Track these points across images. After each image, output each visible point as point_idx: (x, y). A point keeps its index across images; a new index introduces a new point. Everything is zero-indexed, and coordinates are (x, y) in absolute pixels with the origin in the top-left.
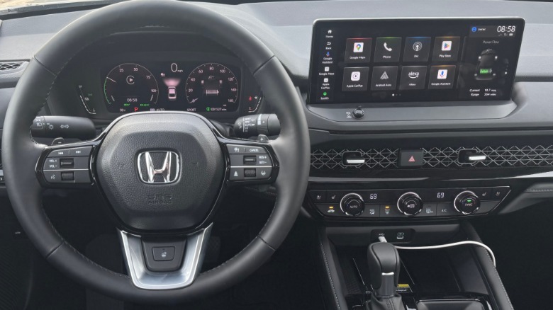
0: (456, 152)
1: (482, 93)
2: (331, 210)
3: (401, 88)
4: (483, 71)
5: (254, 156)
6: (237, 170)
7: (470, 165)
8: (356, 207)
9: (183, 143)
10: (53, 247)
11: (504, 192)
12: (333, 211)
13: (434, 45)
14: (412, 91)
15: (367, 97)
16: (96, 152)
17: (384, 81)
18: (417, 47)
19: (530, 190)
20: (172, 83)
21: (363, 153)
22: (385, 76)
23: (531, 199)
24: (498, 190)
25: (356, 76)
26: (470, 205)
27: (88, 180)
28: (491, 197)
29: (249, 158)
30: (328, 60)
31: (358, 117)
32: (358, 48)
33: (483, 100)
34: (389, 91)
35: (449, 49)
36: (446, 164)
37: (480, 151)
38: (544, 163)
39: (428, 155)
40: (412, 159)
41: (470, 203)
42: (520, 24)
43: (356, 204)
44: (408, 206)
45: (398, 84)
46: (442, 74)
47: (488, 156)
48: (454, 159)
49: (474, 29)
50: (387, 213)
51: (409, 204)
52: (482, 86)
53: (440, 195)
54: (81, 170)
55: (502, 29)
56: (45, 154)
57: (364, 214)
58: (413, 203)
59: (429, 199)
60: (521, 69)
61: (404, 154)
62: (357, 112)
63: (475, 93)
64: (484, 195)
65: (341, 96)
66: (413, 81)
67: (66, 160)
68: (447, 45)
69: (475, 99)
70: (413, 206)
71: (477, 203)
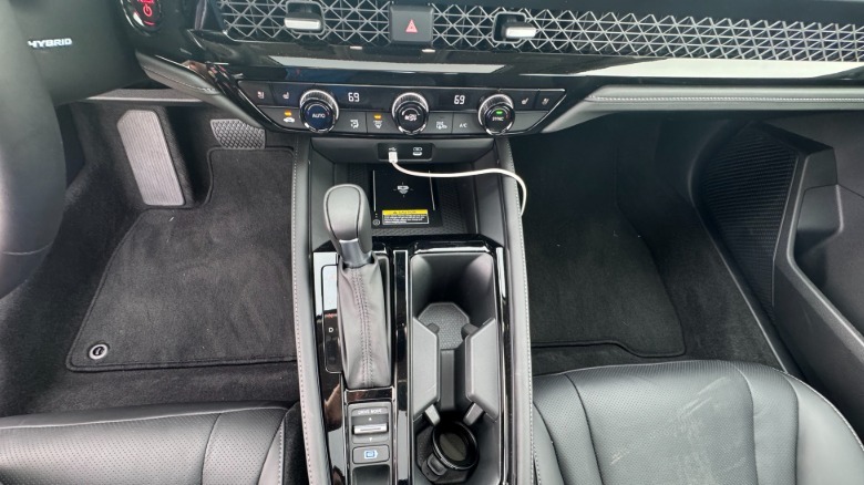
0: (490, 16)
2: (289, 119)
7: (510, 46)
8: (322, 116)
11: (554, 98)
12: (293, 120)
19: (593, 97)
21: (323, 7)
24: (547, 95)
26: (500, 119)
28: (535, 106)
36: (473, 41)
37: (531, 18)
38: (628, 50)
39: (442, 20)
41: (499, 116)
43: (322, 111)
44: (407, 118)
47: (543, 30)
48: (486, 32)
50: (378, 127)
51: (407, 113)
53: (459, 100)
57: (343, 129)
58: (414, 113)
59: (441, 105)
64: (524, 102)
70: (413, 118)
71: (511, 116)
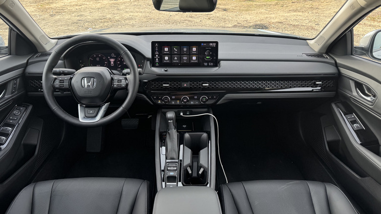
0: (200, 83)
1: (208, 64)
2: (159, 102)
3: (181, 62)
4: (207, 57)
5: (121, 80)
6: (116, 84)
9: (99, 76)
10: (55, 108)
13: (190, 49)
14: (185, 63)
15: (170, 65)
16: (71, 79)
17: (176, 60)
18: (185, 50)
19: (226, 96)
20: (112, 60)
21: (170, 83)
22: (176, 58)
23: (226, 99)
24: (215, 96)
25: (166, 58)
26: (205, 101)
27: (68, 87)
28: (212, 98)
29: (120, 81)
30: (157, 53)
31: (166, 71)
32: (166, 49)
33: (208, 66)
34: (178, 63)
35: (195, 50)
36: (197, 87)
39: (191, 84)
40: (185, 85)
42: (217, 43)
44: (184, 100)
45: (180, 61)
46: (194, 58)
47: (210, 84)
48: (200, 85)
49: (202, 44)
50: (178, 103)
52: (208, 62)
53: (196, 97)
54: (66, 84)
55: (211, 44)
56: (55, 79)
57: (170, 104)
59: (192, 98)
60: (220, 57)
61: (183, 83)
62: (166, 69)
63: (206, 64)
64: (210, 97)
65: (162, 64)
66: (185, 60)
67: (62, 81)
68: (194, 49)
69: (206, 66)
71: (207, 100)
